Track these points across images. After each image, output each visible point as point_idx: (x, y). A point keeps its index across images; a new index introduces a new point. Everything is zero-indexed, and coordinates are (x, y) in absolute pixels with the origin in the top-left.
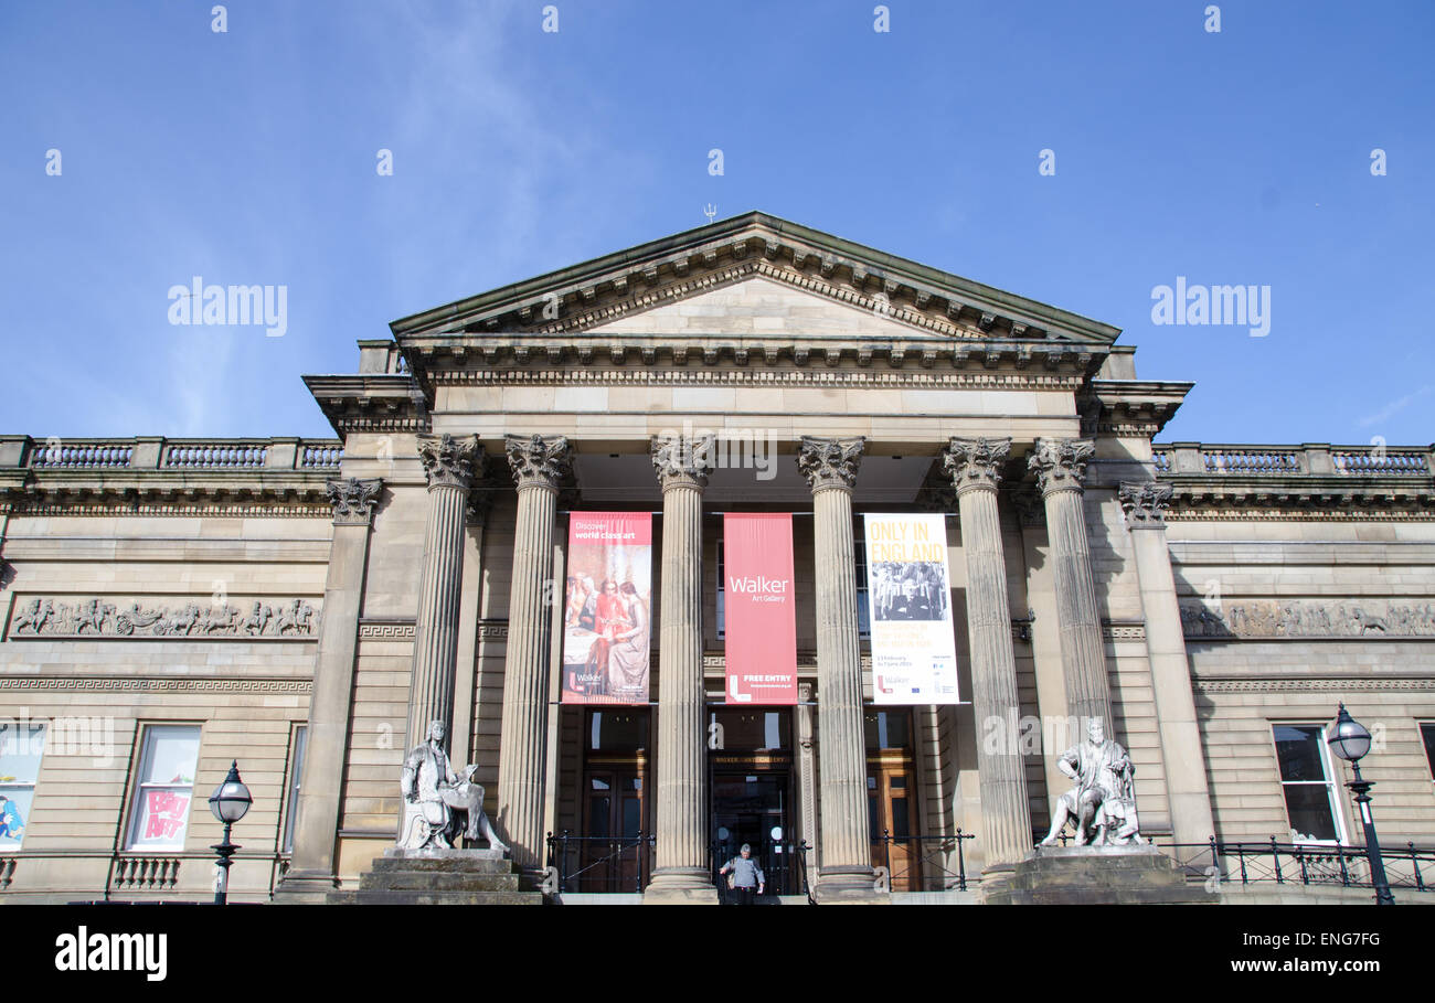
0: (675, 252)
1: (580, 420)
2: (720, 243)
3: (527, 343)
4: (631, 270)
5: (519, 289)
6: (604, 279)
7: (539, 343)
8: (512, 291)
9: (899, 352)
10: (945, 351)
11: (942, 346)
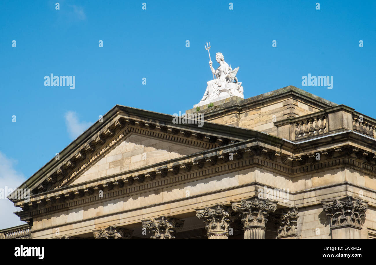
0: (94, 135)
1: (75, 226)
2: (109, 125)
3: (49, 196)
4: (80, 149)
5: (44, 170)
6: (72, 156)
7: (52, 195)
8: (41, 172)
9: (170, 168)
10: (188, 163)
11: (186, 161)
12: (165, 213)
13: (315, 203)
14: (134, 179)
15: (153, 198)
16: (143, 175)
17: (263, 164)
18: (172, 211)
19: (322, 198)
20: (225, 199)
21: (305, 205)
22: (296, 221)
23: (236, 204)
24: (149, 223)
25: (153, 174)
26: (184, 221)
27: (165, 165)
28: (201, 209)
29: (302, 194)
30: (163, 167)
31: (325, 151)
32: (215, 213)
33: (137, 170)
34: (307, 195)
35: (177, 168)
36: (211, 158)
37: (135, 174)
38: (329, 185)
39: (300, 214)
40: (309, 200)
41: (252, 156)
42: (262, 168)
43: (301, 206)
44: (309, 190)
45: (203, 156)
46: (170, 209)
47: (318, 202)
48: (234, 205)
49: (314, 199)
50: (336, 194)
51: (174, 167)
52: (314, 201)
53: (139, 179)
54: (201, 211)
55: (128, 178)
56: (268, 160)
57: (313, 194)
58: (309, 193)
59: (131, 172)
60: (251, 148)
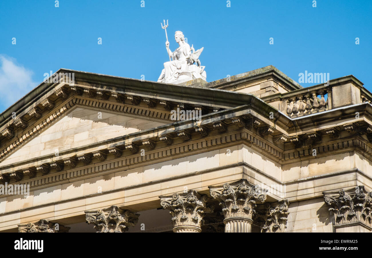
9: (129, 145)
10: (153, 137)
11: (151, 135)
12: (118, 203)
13: (313, 196)
14: (79, 159)
15: (101, 185)
16: (91, 154)
17: (252, 141)
18: (126, 200)
19: (323, 189)
20: (200, 185)
21: (299, 198)
22: (286, 218)
23: (216, 190)
24: (95, 215)
25: (105, 153)
26: (139, 215)
27: (122, 141)
28: (167, 197)
29: (296, 185)
30: (119, 143)
31: (331, 129)
32: (186, 201)
33: (84, 148)
34: (301, 185)
35: (137, 146)
36: (185, 131)
37: (80, 153)
38: (332, 173)
39: (291, 210)
40: (305, 192)
41: (240, 129)
42: (250, 147)
43: (294, 199)
44: (306, 179)
45: (174, 129)
46: (124, 197)
47: (317, 195)
48: (213, 190)
49: (311, 191)
50: (342, 185)
51: (133, 144)
52: (312, 193)
53: (85, 159)
54: (167, 199)
55: (71, 158)
56: (258, 137)
57: (310, 184)
58: (304, 183)
59: (76, 150)
60: (240, 117)
